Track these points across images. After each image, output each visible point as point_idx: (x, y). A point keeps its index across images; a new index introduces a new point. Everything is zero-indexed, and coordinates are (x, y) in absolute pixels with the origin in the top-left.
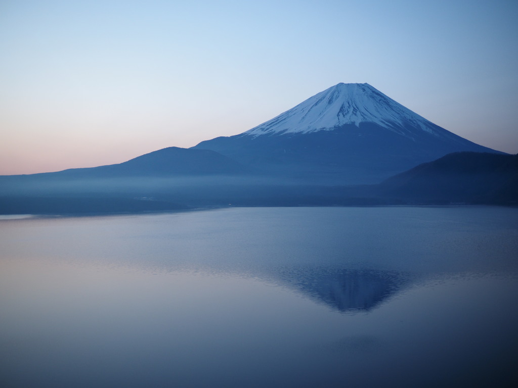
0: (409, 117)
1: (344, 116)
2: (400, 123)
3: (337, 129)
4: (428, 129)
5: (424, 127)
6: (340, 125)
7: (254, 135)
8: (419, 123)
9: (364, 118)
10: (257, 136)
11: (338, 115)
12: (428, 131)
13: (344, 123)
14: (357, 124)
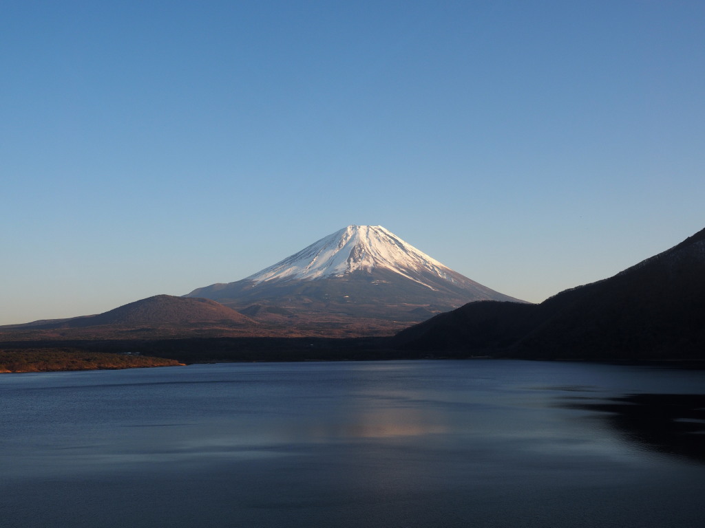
0: (424, 263)
2: (416, 268)
3: (349, 275)
5: (442, 275)
7: (256, 281)
9: (377, 263)
10: (259, 282)
11: (349, 260)
12: (446, 278)
13: (355, 268)
14: (369, 271)
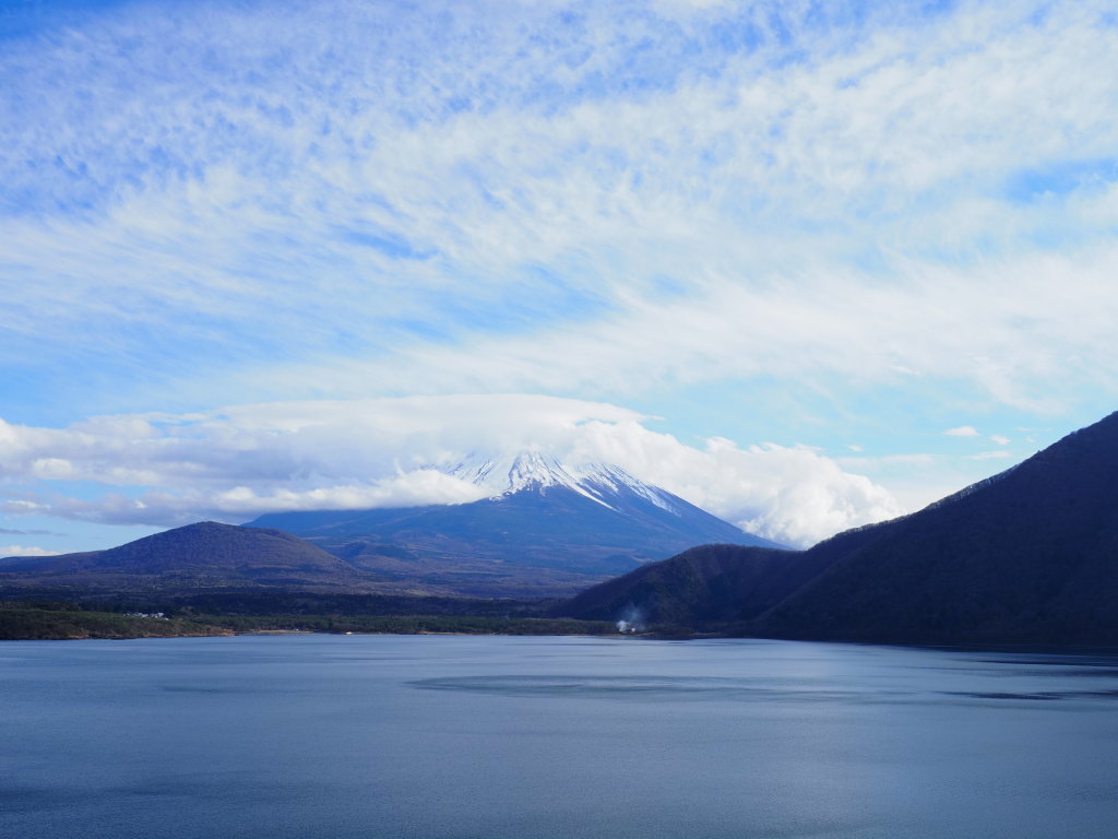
0: (630, 483)
1: (520, 477)
3: (510, 499)
4: (665, 503)
5: (657, 502)
6: (514, 492)
8: (649, 493)
9: (556, 481)
11: (511, 475)
12: (663, 507)
